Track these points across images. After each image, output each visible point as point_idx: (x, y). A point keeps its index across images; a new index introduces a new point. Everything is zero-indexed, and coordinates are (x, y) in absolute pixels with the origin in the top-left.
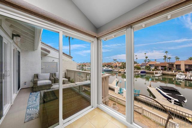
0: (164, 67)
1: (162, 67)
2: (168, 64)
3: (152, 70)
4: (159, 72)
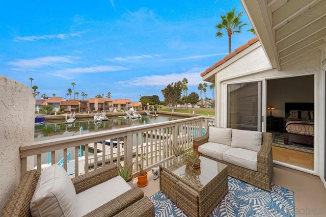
0: (75, 106)
1: (72, 106)
2: (80, 102)
3: (58, 114)
4: (70, 115)
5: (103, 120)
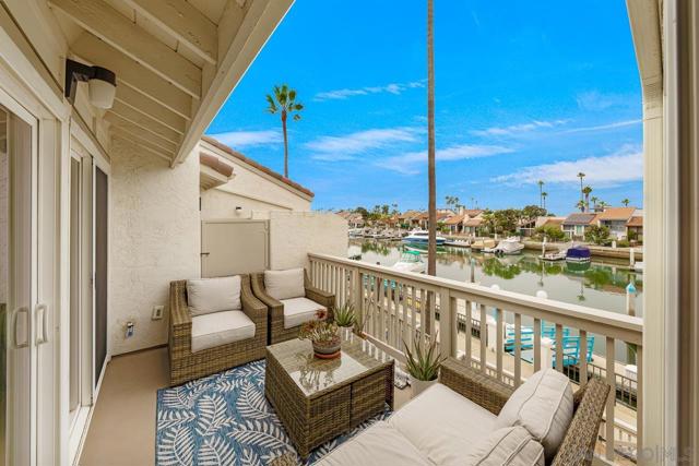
3: (619, 245)
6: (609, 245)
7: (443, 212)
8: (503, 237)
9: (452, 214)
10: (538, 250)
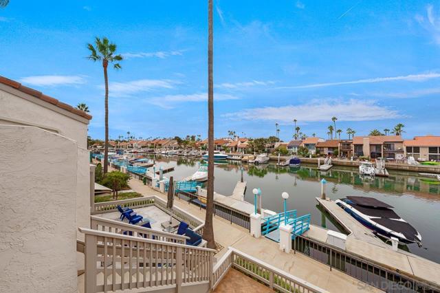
0: (333, 148)
1: (329, 148)
2: (341, 143)
4: (326, 159)
5: (376, 175)
6: (308, 157)
7: (227, 139)
8: (259, 154)
9: (231, 141)
10: (276, 160)
